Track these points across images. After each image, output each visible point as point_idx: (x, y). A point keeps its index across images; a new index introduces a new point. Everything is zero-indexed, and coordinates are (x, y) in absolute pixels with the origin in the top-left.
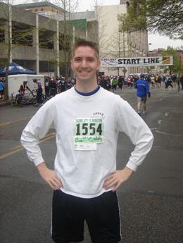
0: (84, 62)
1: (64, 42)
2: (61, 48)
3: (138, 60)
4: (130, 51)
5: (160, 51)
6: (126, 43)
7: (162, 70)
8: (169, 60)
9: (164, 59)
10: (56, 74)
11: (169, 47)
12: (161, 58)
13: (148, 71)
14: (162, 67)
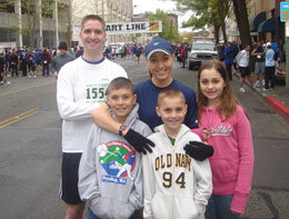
0: (93, 34)
1: (28, 4)
2: (24, 11)
3: (120, 26)
4: (110, 14)
5: (147, 15)
6: (105, 6)
7: (150, 38)
8: (157, 27)
9: (151, 25)
10: (18, 44)
11: (158, 11)
12: (147, 24)
13: (133, 39)
14: (150, 35)
